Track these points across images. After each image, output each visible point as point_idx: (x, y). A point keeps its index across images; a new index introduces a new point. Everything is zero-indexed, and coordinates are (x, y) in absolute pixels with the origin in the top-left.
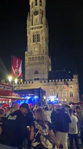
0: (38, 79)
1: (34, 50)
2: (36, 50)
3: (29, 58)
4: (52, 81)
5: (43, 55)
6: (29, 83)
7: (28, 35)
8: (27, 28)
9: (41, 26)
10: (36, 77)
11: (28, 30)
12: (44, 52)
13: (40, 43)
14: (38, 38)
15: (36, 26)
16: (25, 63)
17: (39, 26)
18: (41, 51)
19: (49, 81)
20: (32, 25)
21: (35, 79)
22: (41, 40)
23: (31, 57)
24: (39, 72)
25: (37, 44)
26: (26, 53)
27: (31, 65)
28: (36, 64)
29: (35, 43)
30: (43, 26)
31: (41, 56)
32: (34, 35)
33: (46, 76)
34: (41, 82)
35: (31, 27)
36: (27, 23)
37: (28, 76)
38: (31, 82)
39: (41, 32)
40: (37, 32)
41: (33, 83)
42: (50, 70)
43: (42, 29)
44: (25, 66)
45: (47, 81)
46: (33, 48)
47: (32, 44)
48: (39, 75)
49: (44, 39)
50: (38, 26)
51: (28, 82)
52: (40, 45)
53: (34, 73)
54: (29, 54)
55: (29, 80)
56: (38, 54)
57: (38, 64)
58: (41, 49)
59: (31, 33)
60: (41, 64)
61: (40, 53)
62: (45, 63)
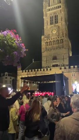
0: (57, 66)
1: (51, 33)
2: (54, 33)
3: (46, 43)
4: (74, 67)
5: (62, 38)
6: (47, 70)
7: (44, 17)
8: (44, 10)
9: (59, 6)
10: (54, 64)
11: (44, 13)
12: (63, 34)
13: (59, 24)
14: (56, 19)
15: (53, 7)
16: (42, 48)
17: (57, 5)
18: (59, 34)
19: (70, 68)
20: (49, 6)
21: (54, 66)
22: (59, 21)
23: (48, 41)
24: (58, 58)
25: (55, 26)
26: (43, 37)
27: (48, 50)
28: (54, 49)
29: (52, 25)
30: (61, 5)
31: (59, 39)
32: (52, 16)
33: (67, 62)
34: (61, 69)
35: (48, 8)
36: (44, 5)
37: (45, 62)
38: (49, 69)
39: (59, 12)
40: (54, 13)
41: (51, 70)
42: (71, 55)
43: (61, 9)
44: (42, 51)
45: (67, 67)
46: (50, 31)
47: (49, 26)
48: (58, 60)
49: (63, 20)
50: (55, 6)
51: (45, 69)
52: (59, 27)
53: (52, 58)
54: (45, 39)
55: (47, 66)
56: (56, 37)
57: (57, 48)
58: (60, 32)
59: (48, 15)
60: (60, 48)
61: (59, 35)
62: (65, 47)
